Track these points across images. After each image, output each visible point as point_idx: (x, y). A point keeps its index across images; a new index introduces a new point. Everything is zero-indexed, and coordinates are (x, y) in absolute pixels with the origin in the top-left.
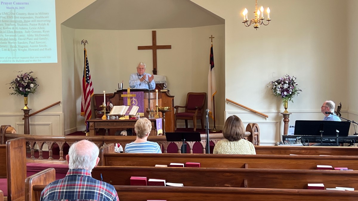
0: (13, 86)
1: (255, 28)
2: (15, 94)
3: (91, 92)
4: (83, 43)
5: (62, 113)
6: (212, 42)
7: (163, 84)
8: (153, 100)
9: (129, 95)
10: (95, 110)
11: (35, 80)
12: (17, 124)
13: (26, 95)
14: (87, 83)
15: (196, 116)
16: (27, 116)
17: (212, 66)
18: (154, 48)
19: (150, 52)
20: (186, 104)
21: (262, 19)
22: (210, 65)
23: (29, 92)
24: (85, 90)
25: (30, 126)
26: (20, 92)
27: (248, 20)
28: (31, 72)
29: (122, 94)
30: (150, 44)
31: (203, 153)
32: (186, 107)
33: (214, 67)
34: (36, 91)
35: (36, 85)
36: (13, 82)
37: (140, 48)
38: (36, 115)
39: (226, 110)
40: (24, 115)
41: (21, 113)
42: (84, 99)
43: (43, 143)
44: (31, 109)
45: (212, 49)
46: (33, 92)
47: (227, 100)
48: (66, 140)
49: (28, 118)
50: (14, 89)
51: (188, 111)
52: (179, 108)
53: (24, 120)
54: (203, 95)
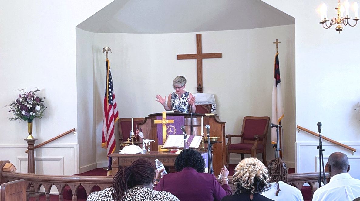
0: (14, 109)
2: (17, 119)
3: (115, 116)
4: (105, 52)
5: (77, 143)
6: (277, 48)
7: (211, 105)
8: (198, 127)
9: (164, 121)
10: (120, 140)
11: (42, 100)
12: (19, 159)
13: (30, 121)
14: (109, 104)
15: (255, 149)
16: (32, 147)
17: (278, 81)
18: (199, 56)
19: (194, 62)
20: (242, 132)
21: (347, 18)
22: (275, 79)
23: (34, 116)
24: (107, 114)
26: (22, 117)
28: (36, 90)
29: (156, 120)
30: (194, 52)
32: (242, 136)
33: (280, 81)
34: (43, 115)
35: (44, 107)
36: (13, 104)
37: (180, 57)
39: (296, 142)
40: (27, 147)
41: (24, 144)
42: (106, 126)
43: (51, 186)
44: (37, 139)
45: (277, 58)
46: (39, 117)
47: (298, 128)
48: (81, 182)
49: (33, 151)
50: (14, 113)
51: (245, 141)
52: (232, 137)
53: (27, 154)
54: (266, 120)
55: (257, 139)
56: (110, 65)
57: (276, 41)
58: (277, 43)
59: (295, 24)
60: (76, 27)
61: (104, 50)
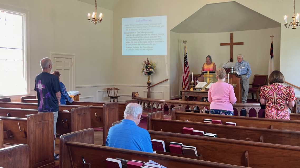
1: (293, 29)
5: (169, 85)
9: (208, 75)
14: (186, 67)
15: (258, 91)
16: (150, 87)
18: (232, 44)
19: (229, 47)
20: (253, 82)
21: (298, 22)
22: (271, 55)
24: (185, 72)
25: (151, 93)
27: (286, 23)
29: (204, 75)
30: (229, 42)
31: (256, 116)
32: (252, 85)
33: (273, 56)
37: (222, 44)
38: (154, 86)
40: (147, 86)
43: (154, 104)
44: (152, 83)
45: (272, 44)
48: (166, 102)
51: (254, 87)
53: (147, 89)
54: (266, 77)
55: (259, 86)
56: (186, 49)
57: (271, 36)
58: (272, 36)
59: (280, 27)
60: (171, 30)
61: (184, 41)
